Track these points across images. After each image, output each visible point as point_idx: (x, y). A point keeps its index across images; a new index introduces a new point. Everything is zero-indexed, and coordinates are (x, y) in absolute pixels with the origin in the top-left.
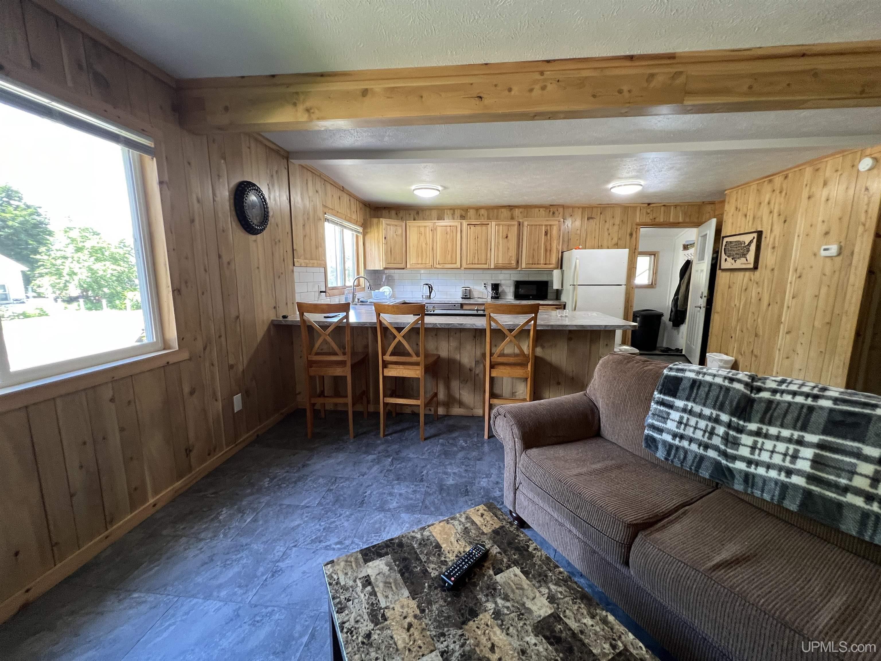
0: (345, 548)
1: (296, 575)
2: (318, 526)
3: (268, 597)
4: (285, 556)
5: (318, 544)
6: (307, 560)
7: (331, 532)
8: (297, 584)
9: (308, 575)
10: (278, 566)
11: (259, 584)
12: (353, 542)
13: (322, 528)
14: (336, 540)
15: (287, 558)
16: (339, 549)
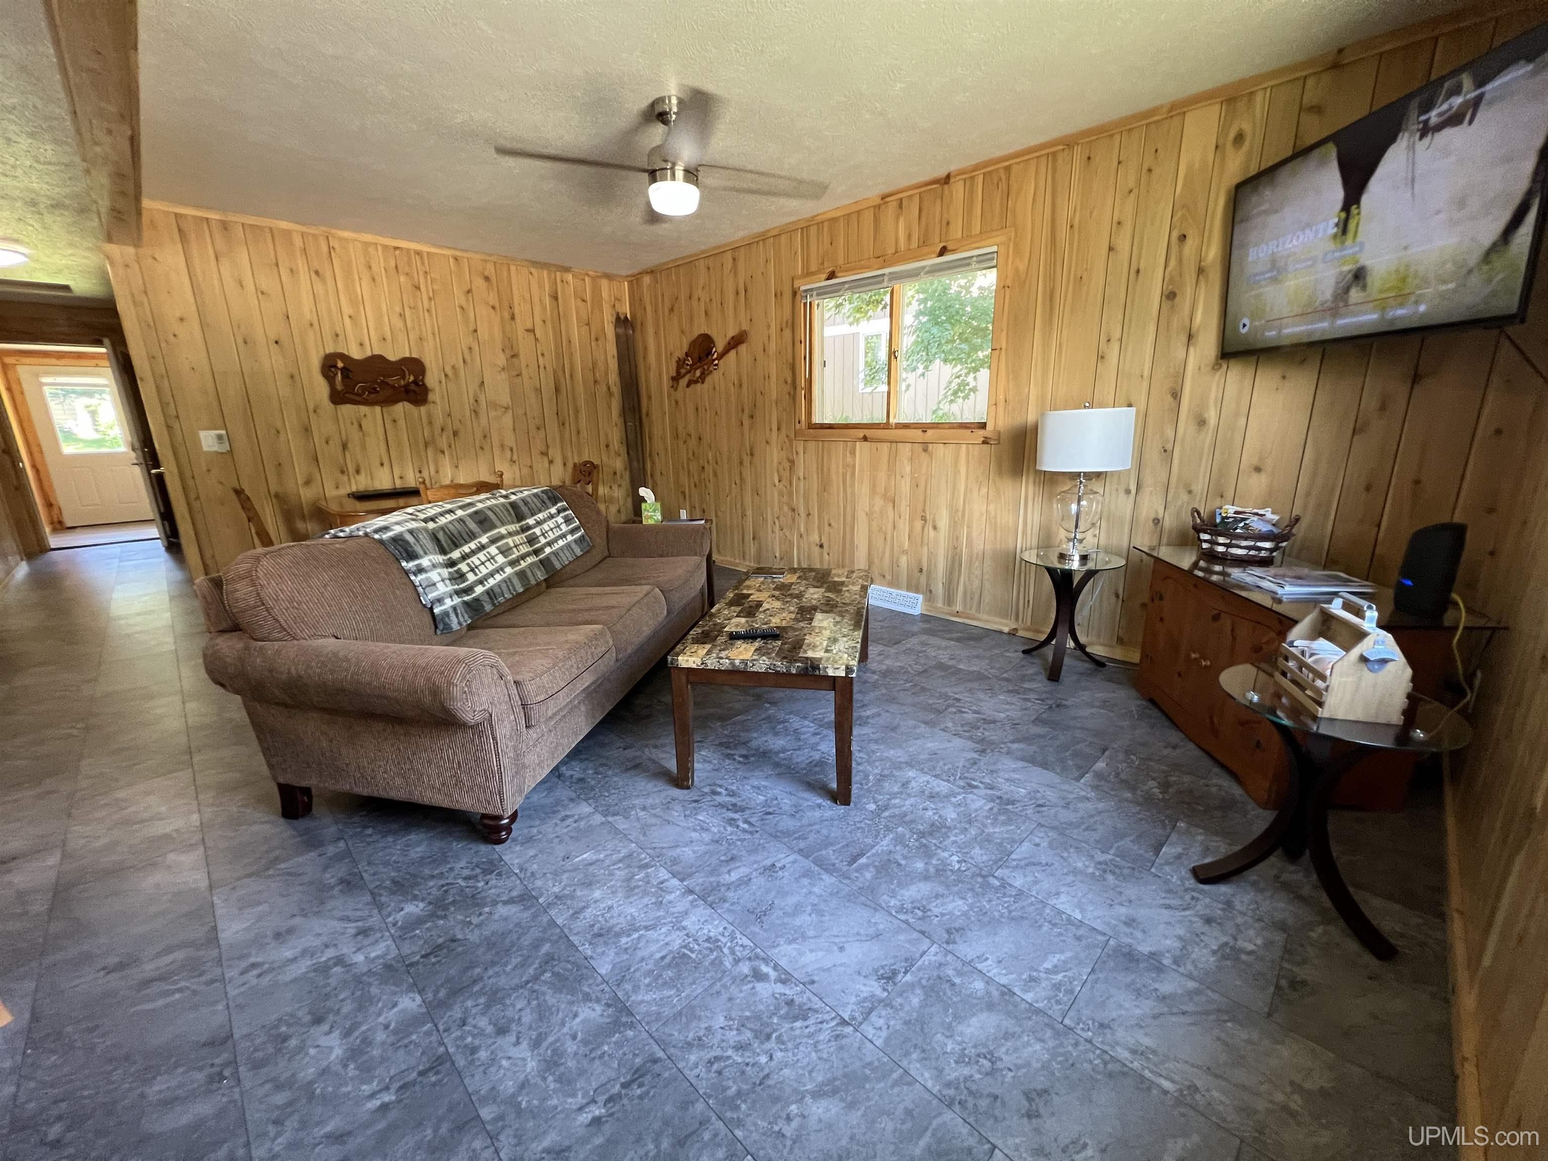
0: (757, 957)
1: (856, 952)
2: (779, 1055)
3: (902, 937)
4: (870, 1006)
5: (798, 1000)
6: (828, 970)
7: (758, 1017)
8: (858, 934)
9: (837, 940)
10: (884, 990)
11: (919, 970)
12: (737, 961)
13: (772, 1044)
14: (759, 986)
15: (865, 1000)
16: (766, 961)
